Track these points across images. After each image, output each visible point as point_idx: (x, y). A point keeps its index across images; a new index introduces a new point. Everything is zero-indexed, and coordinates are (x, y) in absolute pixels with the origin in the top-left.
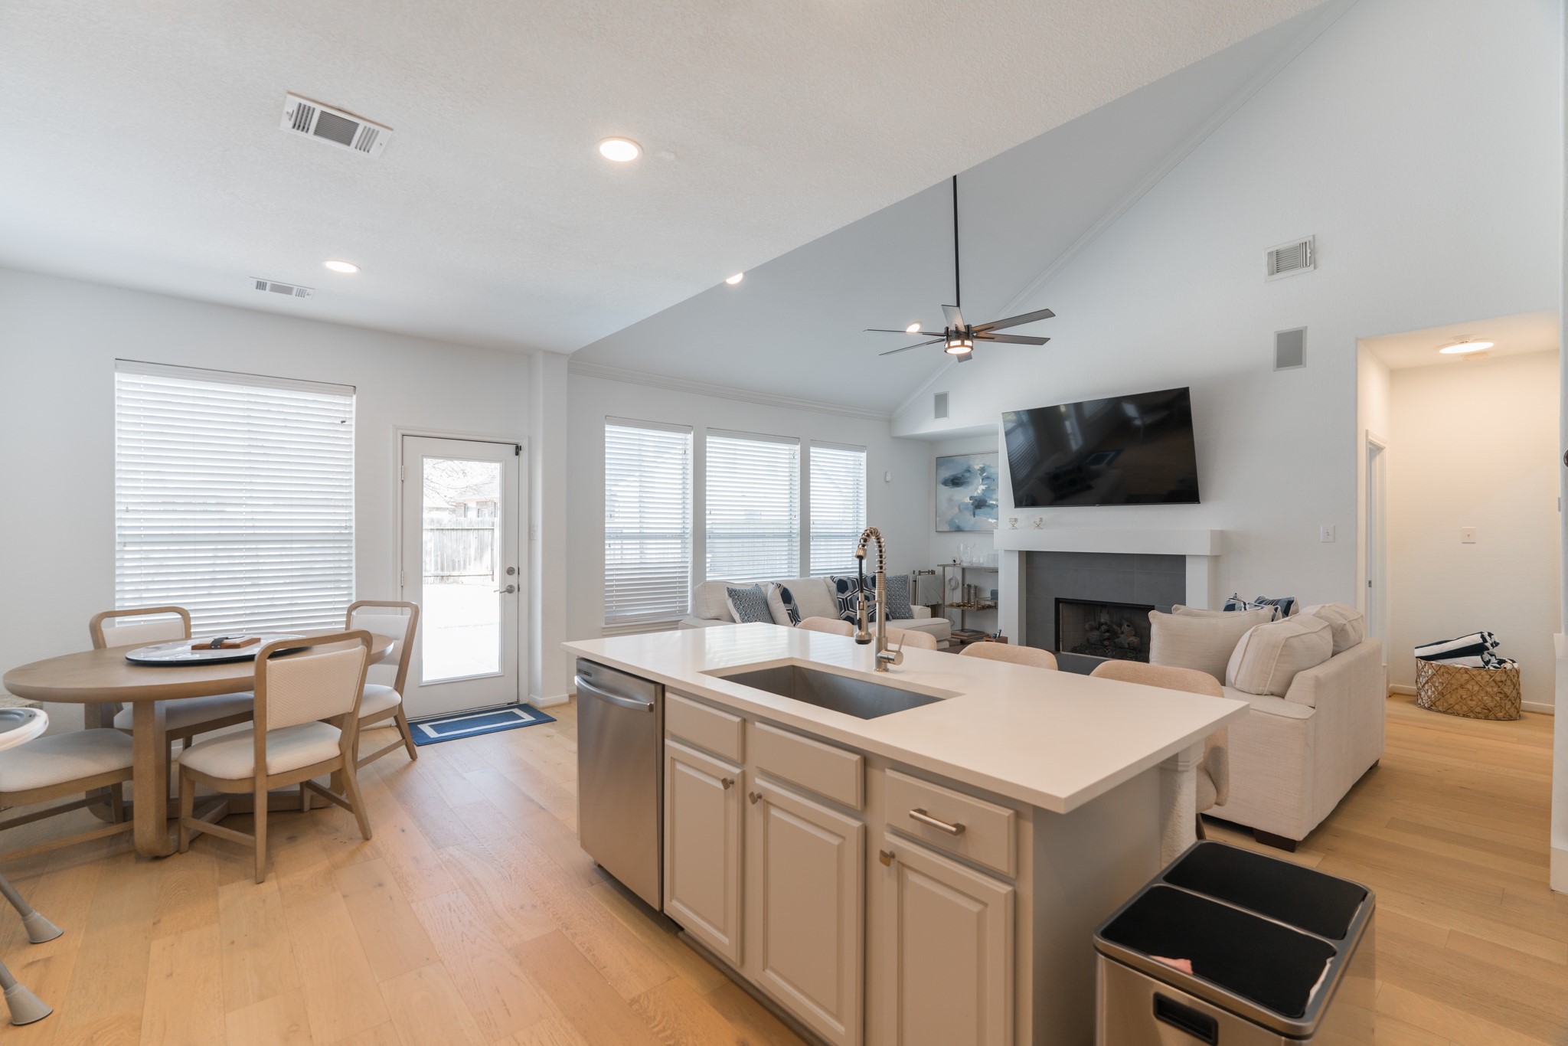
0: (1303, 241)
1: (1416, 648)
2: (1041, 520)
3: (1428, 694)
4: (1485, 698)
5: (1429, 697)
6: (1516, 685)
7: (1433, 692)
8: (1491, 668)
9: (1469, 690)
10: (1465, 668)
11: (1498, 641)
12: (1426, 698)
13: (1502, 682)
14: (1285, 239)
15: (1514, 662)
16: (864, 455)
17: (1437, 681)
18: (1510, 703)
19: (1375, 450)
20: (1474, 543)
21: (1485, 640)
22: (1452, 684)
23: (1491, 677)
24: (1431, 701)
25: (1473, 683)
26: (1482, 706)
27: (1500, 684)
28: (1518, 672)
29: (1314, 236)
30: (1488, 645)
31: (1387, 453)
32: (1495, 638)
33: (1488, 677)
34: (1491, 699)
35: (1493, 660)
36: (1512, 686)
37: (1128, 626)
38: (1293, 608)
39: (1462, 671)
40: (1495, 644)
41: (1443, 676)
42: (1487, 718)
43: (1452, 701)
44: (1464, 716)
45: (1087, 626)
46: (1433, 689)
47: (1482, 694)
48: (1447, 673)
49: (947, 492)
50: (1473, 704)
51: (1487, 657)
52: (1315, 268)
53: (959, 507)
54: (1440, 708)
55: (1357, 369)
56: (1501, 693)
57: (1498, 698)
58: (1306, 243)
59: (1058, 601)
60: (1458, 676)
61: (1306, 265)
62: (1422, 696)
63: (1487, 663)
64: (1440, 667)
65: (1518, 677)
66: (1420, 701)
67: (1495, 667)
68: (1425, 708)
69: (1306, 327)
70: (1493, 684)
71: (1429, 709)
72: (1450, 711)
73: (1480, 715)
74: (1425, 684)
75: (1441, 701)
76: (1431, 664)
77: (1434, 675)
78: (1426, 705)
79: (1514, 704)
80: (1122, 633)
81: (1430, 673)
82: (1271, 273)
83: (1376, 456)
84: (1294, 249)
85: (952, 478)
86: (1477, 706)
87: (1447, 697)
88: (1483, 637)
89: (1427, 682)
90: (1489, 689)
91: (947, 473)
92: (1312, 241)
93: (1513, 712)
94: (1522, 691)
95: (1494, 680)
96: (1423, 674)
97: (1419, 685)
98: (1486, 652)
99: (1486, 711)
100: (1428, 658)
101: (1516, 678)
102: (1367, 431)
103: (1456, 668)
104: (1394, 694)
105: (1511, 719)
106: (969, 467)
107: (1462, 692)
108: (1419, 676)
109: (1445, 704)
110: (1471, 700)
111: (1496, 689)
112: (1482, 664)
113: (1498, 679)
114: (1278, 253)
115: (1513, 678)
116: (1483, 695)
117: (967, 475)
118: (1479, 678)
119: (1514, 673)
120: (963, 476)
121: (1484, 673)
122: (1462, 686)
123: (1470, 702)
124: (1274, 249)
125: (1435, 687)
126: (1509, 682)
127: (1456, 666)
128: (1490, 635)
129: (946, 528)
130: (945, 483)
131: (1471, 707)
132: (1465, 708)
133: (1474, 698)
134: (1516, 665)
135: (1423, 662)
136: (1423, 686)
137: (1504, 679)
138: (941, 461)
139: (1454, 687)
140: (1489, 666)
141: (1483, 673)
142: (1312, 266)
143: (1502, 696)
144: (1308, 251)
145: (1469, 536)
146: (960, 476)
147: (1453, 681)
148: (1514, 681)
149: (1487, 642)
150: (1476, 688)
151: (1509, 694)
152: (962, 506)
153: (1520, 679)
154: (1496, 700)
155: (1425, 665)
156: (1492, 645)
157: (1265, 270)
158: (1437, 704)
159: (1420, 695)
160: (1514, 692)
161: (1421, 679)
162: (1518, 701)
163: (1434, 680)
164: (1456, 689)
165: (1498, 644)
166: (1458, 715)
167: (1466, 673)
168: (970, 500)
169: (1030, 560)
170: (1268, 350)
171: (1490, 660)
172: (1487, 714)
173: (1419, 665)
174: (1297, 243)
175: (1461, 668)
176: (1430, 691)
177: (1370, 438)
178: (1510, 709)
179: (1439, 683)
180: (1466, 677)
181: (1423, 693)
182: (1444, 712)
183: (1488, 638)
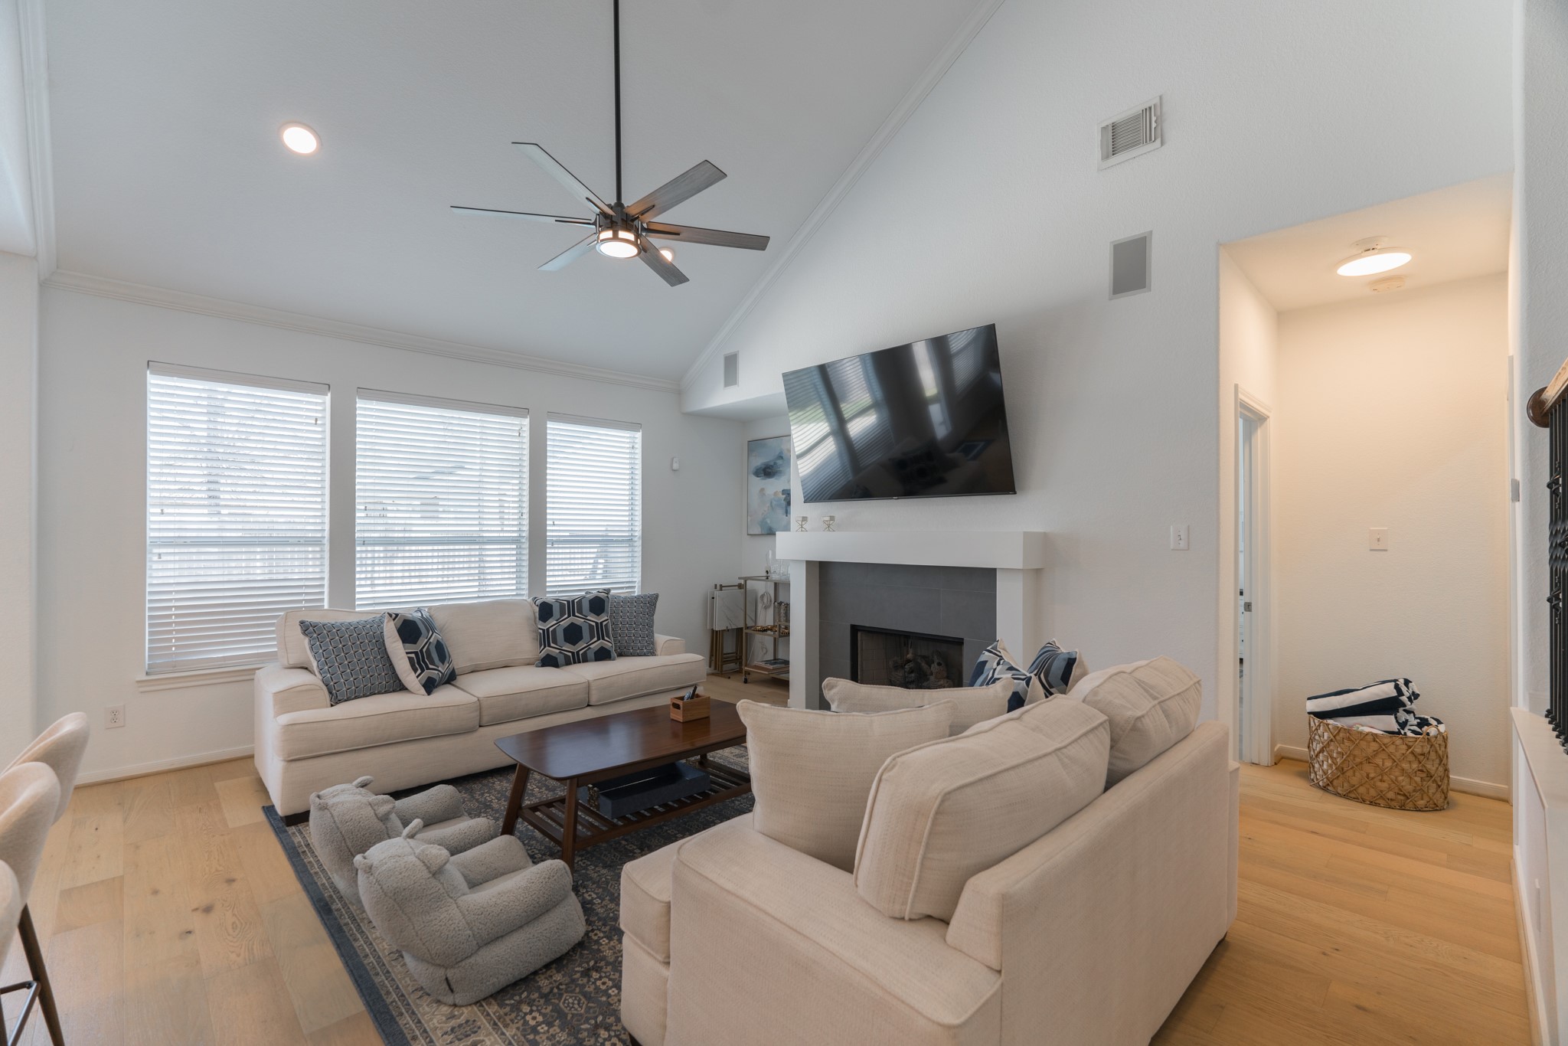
0: (1147, 106)
1: (1309, 699)
2: (832, 518)
3: (1324, 767)
4: (1401, 778)
5: (1325, 773)
6: (1442, 760)
7: (1330, 766)
8: (1409, 734)
9: (1378, 766)
10: (1373, 734)
11: (1417, 692)
12: (1321, 772)
13: (1423, 754)
14: (1122, 109)
15: (1439, 722)
16: (639, 435)
17: (1335, 750)
18: (1435, 785)
19: (1252, 420)
20: (1386, 550)
21: (1400, 693)
22: (1355, 756)
23: (1409, 747)
24: (1327, 778)
25: (1383, 755)
26: (1397, 791)
27: (1421, 758)
28: (1445, 739)
29: (1161, 97)
30: (1404, 699)
31: (1272, 424)
32: (1414, 687)
33: (1405, 747)
34: (1408, 780)
35: (1411, 718)
36: (1438, 761)
37: (939, 664)
38: (1076, 671)
39: (1370, 738)
40: (1415, 696)
41: (1343, 743)
42: (1402, 808)
43: (1355, 780)
44: (1371, 803)
45: (891, 663)
46: (1330, 761)
47: (1397, 772)
48: (1349, 739)
49: (758, 483)
50: (1384, 786)
51: (1402, 716)
52: (1162, 144)
53: (771, 503)
54: (1340, 790)
55: (1218, 289)
56: (1422, 771)
57: (1418, 779)
58: (1150, 108)
59: (855, 630)
60: (1363, 744)
61: (1150, 140)
62: (1316, 770)
63: (1403, 725)
64: (1340, 730)
65: (1446, 747)
66: (1313, 776)
67: (1414, 732)
68: (1319, 787)
69: (1151, 232)
70: (1411, 758)
71: (1325, 789)
72: (1352, 795)
73: (1393, 804)
74: (1319, 752)
75: (1341, 779)
76: (1328, 725)
77: (1331, 740)
78: (1321, 783)
79: (1439, 786)
80: (932, 674)
81: (1326, 738)
82: (1106, 157)
83: (1257, 429)
84: (1135, 119)
85: (763, 467)
86: (1389, 789)
87: (1348, 774)
88: (1397, 687)
89: (1322, 751)
90: (1405, 766)
91: (759, 461)
92: (1159, 104)
93: (1438, 798)
94: (1450, 766)
95: (1412, 753)
96: (1317, 737)
97: (1312, 753)
98: (1401, 709)
99: (1402, 798)
100: (1322, 715)
101: (1443, 749)
102: (1236, 386)
103: (1361, 733)
104: (1283, 758)
105: (1436, 808)
106: (781, 452)
107: (1369, 768)
108: (1311, 740)
109: (1346, 785)
110: (1381, 781)
111: (1415, 766)
112: (1395, 727)
113: (1418, 750)
114: (1114, 126)
115: (1439, 749)
116: (1397, 774)
117: (780, 462)
118: (1392, 749)
119: (1440, 740)
120: (775, 463)
121: (1398, 742)
122: (1368, 760)
123: (1379, 784)
124: (1109, 122)
125: (1332, 758)
126: (1433, 755)
127: (1361, 728)
128: (1407, 682)
129: (757, 531)
130: (757, 473)
131: (1381, 791)
132: (1373, 792)
133: (1385, 778)
134: (1442, 728)
135: (1317, 720)
136: (1317, 756)
137: (1426, 750)
138: (754, 445)
139: (1358, 760)
140: (1406, 730)
141: (1398, 740)
142: (1158, 141)
143: (1424, 775)
144: (1154, 119)
145: (1379, 540)
146: (772, 464)
147: (1356, 752)
148: (1440, 753)
149: (1403, 695)
150: (1388, 764)
151: (1433, 772)
152: (774, 503)
153: (1449, 749)
154: (1416, 782)
155: (1319, 726)
156: (1409, 699)
157: (1097, 152)
158: (1335, 782)
159: (1314, 767)
160: (1441, 769)
161: (1314, 744)
162: (1446, 781)
163: (1331, 748)
164: (1361, 763)
165: (1418, 695)
166: (1363, 801)
167: (1375, 740)
168: (783, 494)
169: (822, 572)
170: (1102, 270)
171: (1407, 721)
172: (1403, 802)
173: (1312, 724)
174: (1138, 109)
175: (1367, 734)
176: (1325, 763)
177: (1241, 396)
178: (1434, 794)
179: (1338, 753)
180: (1374, 746)
181: (1317, 766)
182: (1345, 796)
183: (1404, 689)
